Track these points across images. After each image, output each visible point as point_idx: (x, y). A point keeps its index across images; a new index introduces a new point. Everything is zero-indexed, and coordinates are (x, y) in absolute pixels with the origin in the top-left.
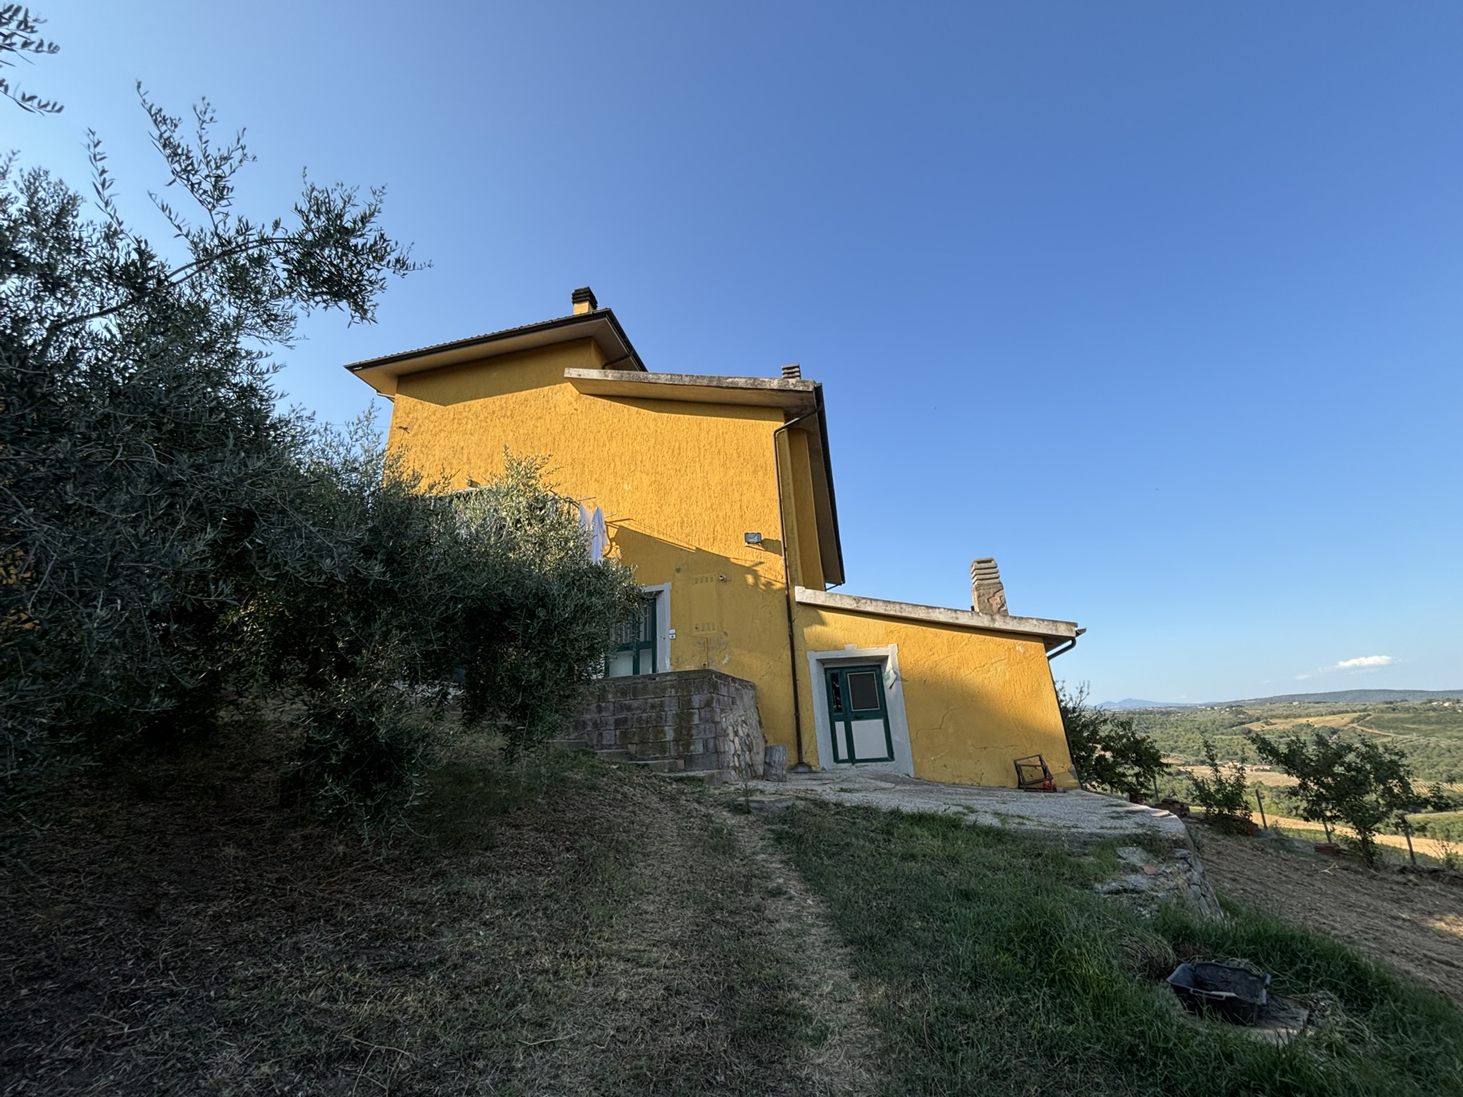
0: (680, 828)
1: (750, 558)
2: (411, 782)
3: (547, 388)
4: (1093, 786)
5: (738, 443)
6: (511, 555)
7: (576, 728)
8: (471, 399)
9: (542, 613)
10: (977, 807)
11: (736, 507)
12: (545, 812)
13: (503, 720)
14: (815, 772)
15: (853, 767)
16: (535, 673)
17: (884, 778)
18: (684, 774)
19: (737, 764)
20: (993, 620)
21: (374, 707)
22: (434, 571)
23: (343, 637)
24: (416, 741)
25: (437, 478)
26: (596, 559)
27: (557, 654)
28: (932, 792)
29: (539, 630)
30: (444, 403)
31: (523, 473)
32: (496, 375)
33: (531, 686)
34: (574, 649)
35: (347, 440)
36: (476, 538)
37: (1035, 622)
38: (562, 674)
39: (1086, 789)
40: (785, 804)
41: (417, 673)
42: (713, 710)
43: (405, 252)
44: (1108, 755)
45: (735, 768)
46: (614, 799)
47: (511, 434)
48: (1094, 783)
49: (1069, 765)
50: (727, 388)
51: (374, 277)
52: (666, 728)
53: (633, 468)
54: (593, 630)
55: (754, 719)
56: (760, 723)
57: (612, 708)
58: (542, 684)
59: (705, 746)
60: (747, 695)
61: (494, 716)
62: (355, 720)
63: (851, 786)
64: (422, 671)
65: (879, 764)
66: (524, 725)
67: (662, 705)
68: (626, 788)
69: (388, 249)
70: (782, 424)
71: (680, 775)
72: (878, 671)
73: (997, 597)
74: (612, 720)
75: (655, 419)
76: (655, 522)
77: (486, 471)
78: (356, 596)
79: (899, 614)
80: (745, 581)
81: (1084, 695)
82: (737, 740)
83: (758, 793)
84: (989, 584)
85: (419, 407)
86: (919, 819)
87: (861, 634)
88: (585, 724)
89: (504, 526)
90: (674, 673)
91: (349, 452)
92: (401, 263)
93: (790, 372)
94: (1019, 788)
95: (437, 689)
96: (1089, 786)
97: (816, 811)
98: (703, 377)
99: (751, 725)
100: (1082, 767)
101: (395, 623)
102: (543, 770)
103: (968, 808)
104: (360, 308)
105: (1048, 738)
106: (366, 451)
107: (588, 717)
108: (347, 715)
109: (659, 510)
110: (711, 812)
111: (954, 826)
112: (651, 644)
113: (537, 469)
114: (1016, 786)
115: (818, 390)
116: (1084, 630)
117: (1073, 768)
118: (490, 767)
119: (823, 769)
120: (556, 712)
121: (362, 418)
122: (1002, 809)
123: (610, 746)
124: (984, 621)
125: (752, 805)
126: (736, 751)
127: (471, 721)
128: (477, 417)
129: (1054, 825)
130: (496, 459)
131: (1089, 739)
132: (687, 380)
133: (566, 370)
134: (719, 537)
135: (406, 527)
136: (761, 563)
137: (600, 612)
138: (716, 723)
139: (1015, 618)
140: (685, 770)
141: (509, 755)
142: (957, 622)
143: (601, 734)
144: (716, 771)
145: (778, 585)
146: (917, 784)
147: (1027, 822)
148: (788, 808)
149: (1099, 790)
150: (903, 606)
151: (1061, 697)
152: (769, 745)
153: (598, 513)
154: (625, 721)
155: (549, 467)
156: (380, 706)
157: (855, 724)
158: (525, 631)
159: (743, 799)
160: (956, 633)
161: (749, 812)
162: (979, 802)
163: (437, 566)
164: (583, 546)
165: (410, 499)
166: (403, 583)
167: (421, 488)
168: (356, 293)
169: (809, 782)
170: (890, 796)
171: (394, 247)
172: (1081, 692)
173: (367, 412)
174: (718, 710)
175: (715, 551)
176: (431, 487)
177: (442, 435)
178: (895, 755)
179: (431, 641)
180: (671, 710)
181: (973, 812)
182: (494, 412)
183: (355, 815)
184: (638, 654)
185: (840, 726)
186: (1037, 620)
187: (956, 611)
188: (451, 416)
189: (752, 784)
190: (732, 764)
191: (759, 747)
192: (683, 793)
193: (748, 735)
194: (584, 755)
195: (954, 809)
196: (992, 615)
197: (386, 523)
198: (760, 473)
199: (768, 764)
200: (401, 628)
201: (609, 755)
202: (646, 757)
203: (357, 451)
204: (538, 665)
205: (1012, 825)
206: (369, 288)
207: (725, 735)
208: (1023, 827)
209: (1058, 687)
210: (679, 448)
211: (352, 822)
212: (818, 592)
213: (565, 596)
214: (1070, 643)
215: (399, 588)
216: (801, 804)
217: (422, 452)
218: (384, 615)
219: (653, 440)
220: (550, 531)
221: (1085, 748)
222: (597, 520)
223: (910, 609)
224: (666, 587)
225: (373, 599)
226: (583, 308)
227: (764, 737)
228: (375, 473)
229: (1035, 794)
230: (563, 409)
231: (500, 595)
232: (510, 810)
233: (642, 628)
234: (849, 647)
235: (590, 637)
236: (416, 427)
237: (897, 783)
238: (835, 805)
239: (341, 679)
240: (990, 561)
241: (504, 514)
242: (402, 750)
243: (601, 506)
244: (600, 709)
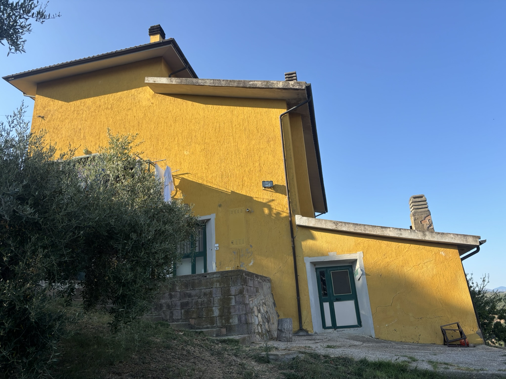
0: (224, 373)
1: (266, 197)
2: (51, 346)
3: (133, 90)
4: (493, 342)
5: (257, 124)
6: (113, 198)
7: (156, 309)
8: (85, 98)
9: (134, 236)
10: (417, 357)
11: (257, 164)
12: (136, 364)
13: (110, 305)
14: (311, 335)
15: (335, 332)
16: (130, 275)
17: (355, 338)
18: (226, 338)
19: (260, 331)
20: (425, 235)
21: (27, 299)
22: (65, 210)
23: (6, 254)
24: (54, 320)
25: (66, 150)
26: (168, 199)
27: (144, 262)
28: (387, 347)
29: (132, 247)
30: (67, 100)
31: (120, 146)
32: (100, 82)
33: (128, 283)
34: (154, 259)
35: (7, 127)
36: (91, 188)
37: (452, 236)
38: (148, 275)
39: (488, 344)
40: (292, 357)
41: (55, 276)
42: (244, 296)
43: (43, 7)
44: (502, 321)
45: (259, 333)
46: (182, 355)
47: (111, 120)
48: (493, 340)
49: (477, 329)
50: (250, 88)
51: (23, 24)
52: (214, 308)
53: (189, 140)
54: (167, 247)
55: (270, 302)
56: (274, 304)
57: (178, 296)
58: (135, 282)
59: (240, 320)
60: (266, 286)
61: (104, 302)
62: (14, 307)
63: (334, 344)
64: (57, 274)
65: (352, 329)
66: (124, 308)
67: (211, 293)
68: (189, 347)
69: (33, 6)
70: (285, 111)
71: (224, 338)
72: (350, 269)
73: (427, 219)
74: (179, 303)
75: (203, 109)
76: (205, 175)
77: (96, 144)
78: (14, 227)
79: (363, 232)
80: (263, 212)
81: (486, 283)
82: (260, 315)
83: (274, 349)
84: (421, 212)
85: (52, 103)
86: (379, 366)
87: (339, 245)
88: (161, 306)
89: (109, 180)
90: (218, 272)
91: (8, 134)
92: (41, 15)
93: (290, 77)
94: (444, 344)
95: (67, 285)
96: (490, 342)
97: (312, 360)
98: (234, 81)
99: (269, 306)
100: (485, 330)
101: (40, 244)
102: (136, 337)
103: (411, 358)
104: (15, 44)
105: (463, 312)
106: (19, 134)
107: (163, 301)
108: (10, 304)
109: (207, 167)
110: (244, 362)
111: (402, 370)
112: (203, 254)
113: (129, 143)
114: (443, 343)
115: (308, 88)
116: (485, 241)
117: (480, 331)
118: (101, 335)
119: (316, 333)
120: (144, 299)
121: (16, 112)
122: (434, 358)
123: (178, 320)
124: (418, 236)
125: (271, 357)
126: (259, 322)
127: (89, 305)
128: (89, 109)
129: (468, 369)
130: (102, 136)
131: (490, 312)
132: (223, 84)
133: (146, 78)
134: (246, 184)
135: (46, 182)
136: (273, 200)
137: (171, 235)
138: (246, 305)
139: (439, 233)
140: (226, 335)
141: (114, 327)
142: (401, 236)
143: (172, 313)
144: (246, 335)
145: (284, 215)
146: (377, 342)
147: (450, 367)
148: (294, 359)
149: (497, 345)
150: (366, 227)
151: (471, 284)
152: (280, 318)
153: (168, 170)
154: (187, 304)
155: (137, 141)
156: (31, 298)
157: (336, 304)
158: (124, 248)
159: (264, 353)
160: (400, 244)
161: (268, 362)
162: (419, 355)
163: (67, 207)
164: (159, 192)
165: (49, 165)
166: (45, 218)
167: (56, 157)
168: (13, 34)
169: (307, 341)
170: (359, 350)
171: (36, 4)
172: (484, 281)
173: (19, 109)
174: (247, 296)
175: (244, 193)
176: (62, 156)
177: (67, 121)
178: (363, 323)
179: (63, 255)
180: (217, 296)
181: (414, 360)
182: (100, 106)
183: (15, 368)
184: (195, 261)
185: (326, 305)
186: (453, 234)
187: (400, 229)
188: (73, 109)
189: (271, 343)
190: (256, 331)
191: (274, 320)
192: (226, 350)
193: (267, 312)
194: (161, 326)
195: (402, 359)
196: (423, 232)
197: (34, 180)
198: (272, 142)
199: (280, 331)
200: (44, 248)
201: (177, 326)
202: (201, 327)
203: (13, 134)
204: (132, 269)
205: (441, 369)
206: (21, 31)
207: (252, 312)
208: (448, 371)
209: (468, 278)
210: (219, 127)
211: (14, 372)
212: (310, 219)
213: (149, 225)
214: (475, 249)
215: (42, 222)
216: (302, 356)
217: (54, 132)
218: (33, 239)
219: (202, 122)
220: (138, 182)
221: (487, 318)
222: (167, 175)
223: (371, 229)
224: (212, 217)
225: (26, 229)
226: (156, 39)
227: (277, 313)
228: (25, 148)
229: (455, 348)
230: (145, 103)
231: (106, 225)
232: (115, 363)
233: (197, 245)
234: (331, 254)
235: (165, 251)
236: (49, 116)
237: (364, 342)
238: (324, 356)
239: (6, 281)
240: (421, 197)
241: (108, 172)
242: (45, 326)
243: (169, 165)
244: (171, 297)
